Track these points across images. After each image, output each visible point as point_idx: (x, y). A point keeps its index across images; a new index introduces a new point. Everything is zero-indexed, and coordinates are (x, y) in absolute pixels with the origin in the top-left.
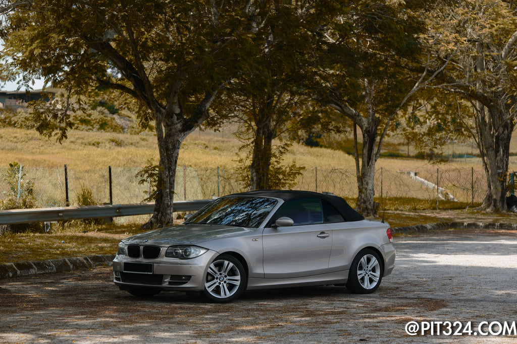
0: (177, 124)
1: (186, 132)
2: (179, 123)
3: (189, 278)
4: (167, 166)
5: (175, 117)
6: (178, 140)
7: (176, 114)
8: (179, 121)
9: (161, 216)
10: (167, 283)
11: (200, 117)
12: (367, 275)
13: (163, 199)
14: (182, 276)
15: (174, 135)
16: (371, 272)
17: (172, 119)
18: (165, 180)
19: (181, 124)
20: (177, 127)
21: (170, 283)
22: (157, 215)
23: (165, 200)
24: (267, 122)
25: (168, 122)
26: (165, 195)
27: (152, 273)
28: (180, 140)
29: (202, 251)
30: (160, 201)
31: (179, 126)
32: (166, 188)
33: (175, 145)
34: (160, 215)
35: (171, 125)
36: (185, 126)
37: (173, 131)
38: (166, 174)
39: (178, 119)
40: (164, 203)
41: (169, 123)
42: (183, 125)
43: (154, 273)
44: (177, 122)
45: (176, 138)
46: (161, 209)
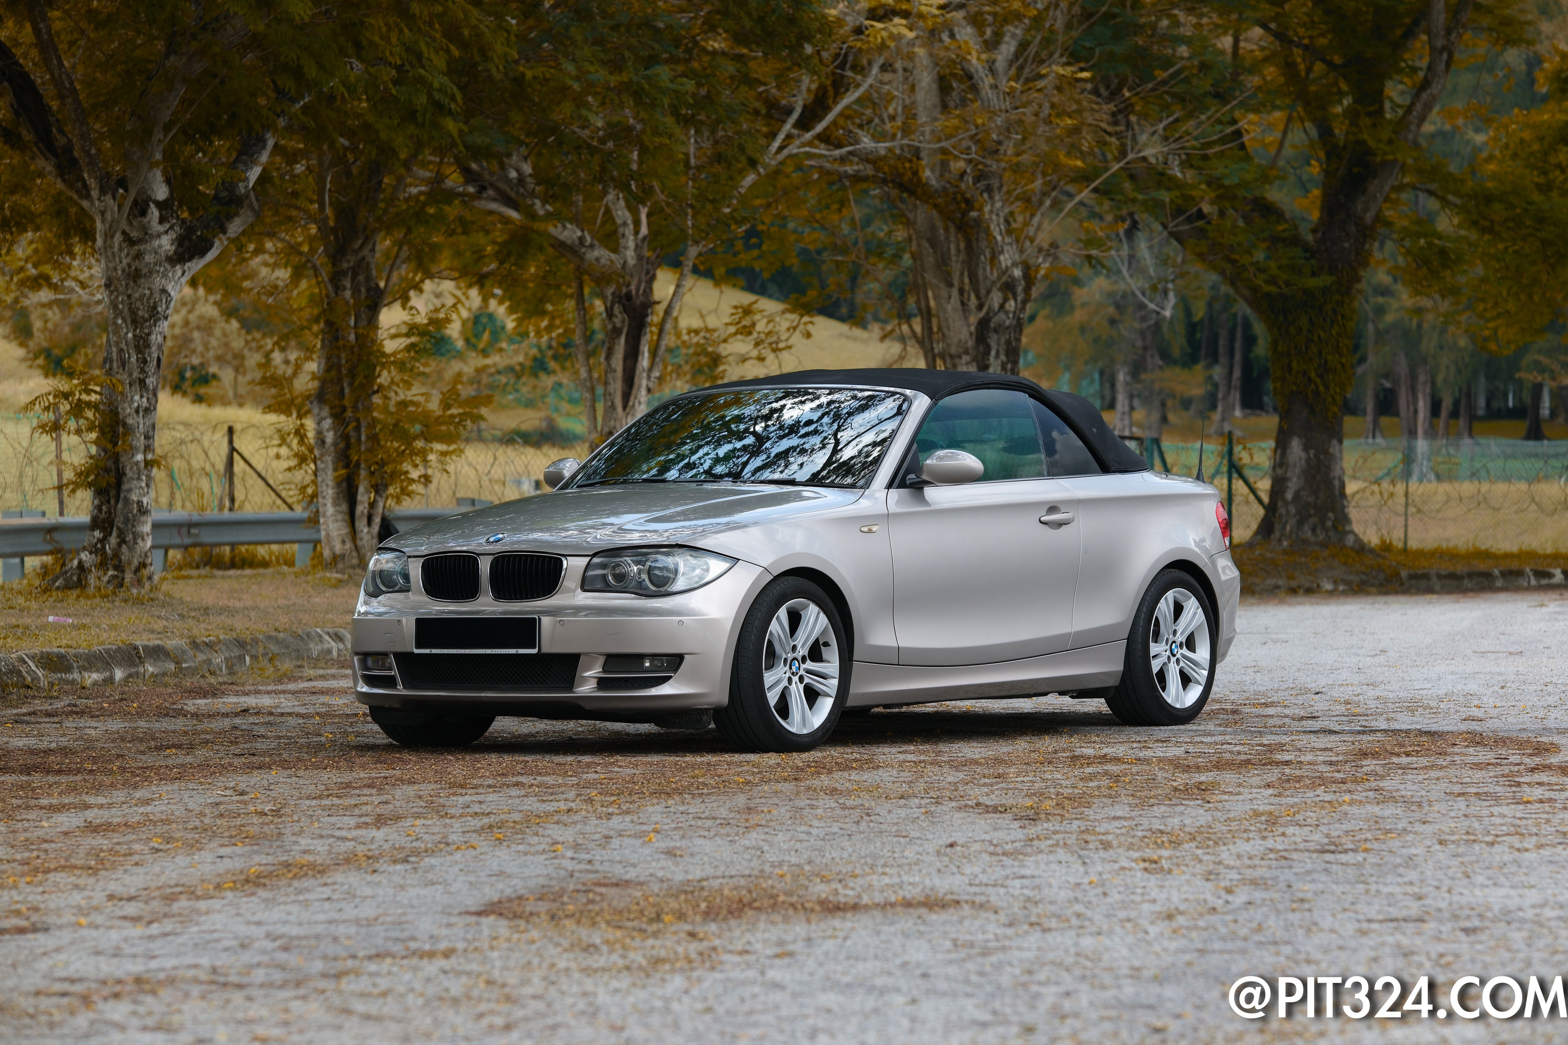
0: (159, 236)
1: (188, 264)
2: (166, 232)
3: (675, 661)
4: (135, 375)
5: (154, 213)
6: (164, 291)
7: (158, 204)
8: (168, 226)
9: (119, 545)
10: (593, 684)
11: (237, 214)
12: (1173, 659)
13: (125, 487)
14: (641, 657)
15: (151, 273)
16: (1185, 651)
17: (145, 220)
18: (130, 421)
19: (172, 235)
20: (160, 246)
21: (602, 683)
22: (103, 541)
23: (130, 490)
24: (366, 252)
25: (127, 229)
26: (130, 474)
27: (534, 651)
28: (169, 288)
29: (717, 566)
30: (113, 493)
31: (166, 244)
32: (133, 450)
33: (155, 308)
34: (113, 540)
35: (140, 241)
36: (186, 243)
37: (149, 258)
38: (132, 401)
39: (162, 221)
40: (127, 501)
41: (134, 234)
42: (180, 241)
43: (546, 649)
44: (161, 228)
45: (158, 282)
46: (119, 521)
